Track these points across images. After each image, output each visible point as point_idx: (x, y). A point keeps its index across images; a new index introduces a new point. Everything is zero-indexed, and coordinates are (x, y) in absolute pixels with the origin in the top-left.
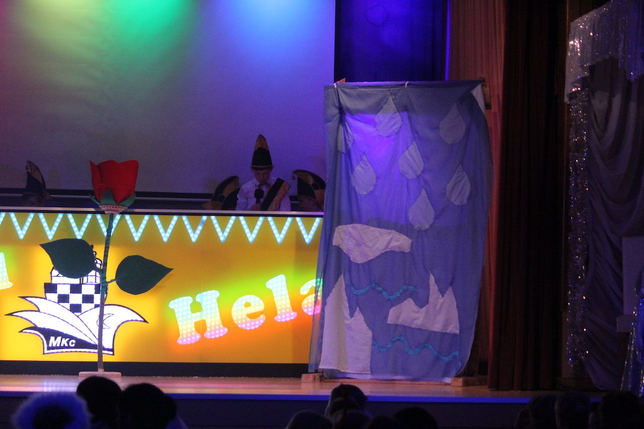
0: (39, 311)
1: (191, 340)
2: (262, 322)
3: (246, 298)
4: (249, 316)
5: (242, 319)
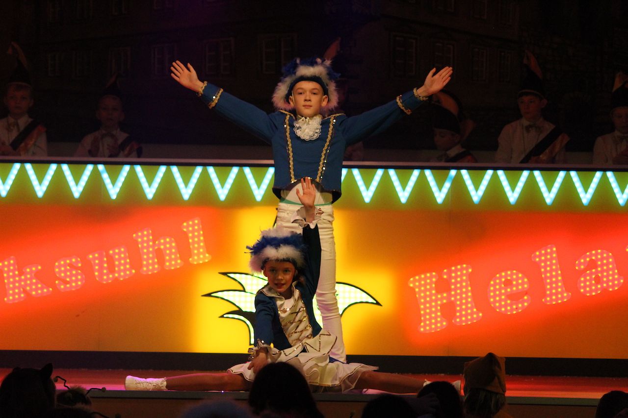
0: (244, 291)
1: (436, 327)
2: (526, 304)
3: (507, 275)
4: (509, 296)
5: (501, 300)
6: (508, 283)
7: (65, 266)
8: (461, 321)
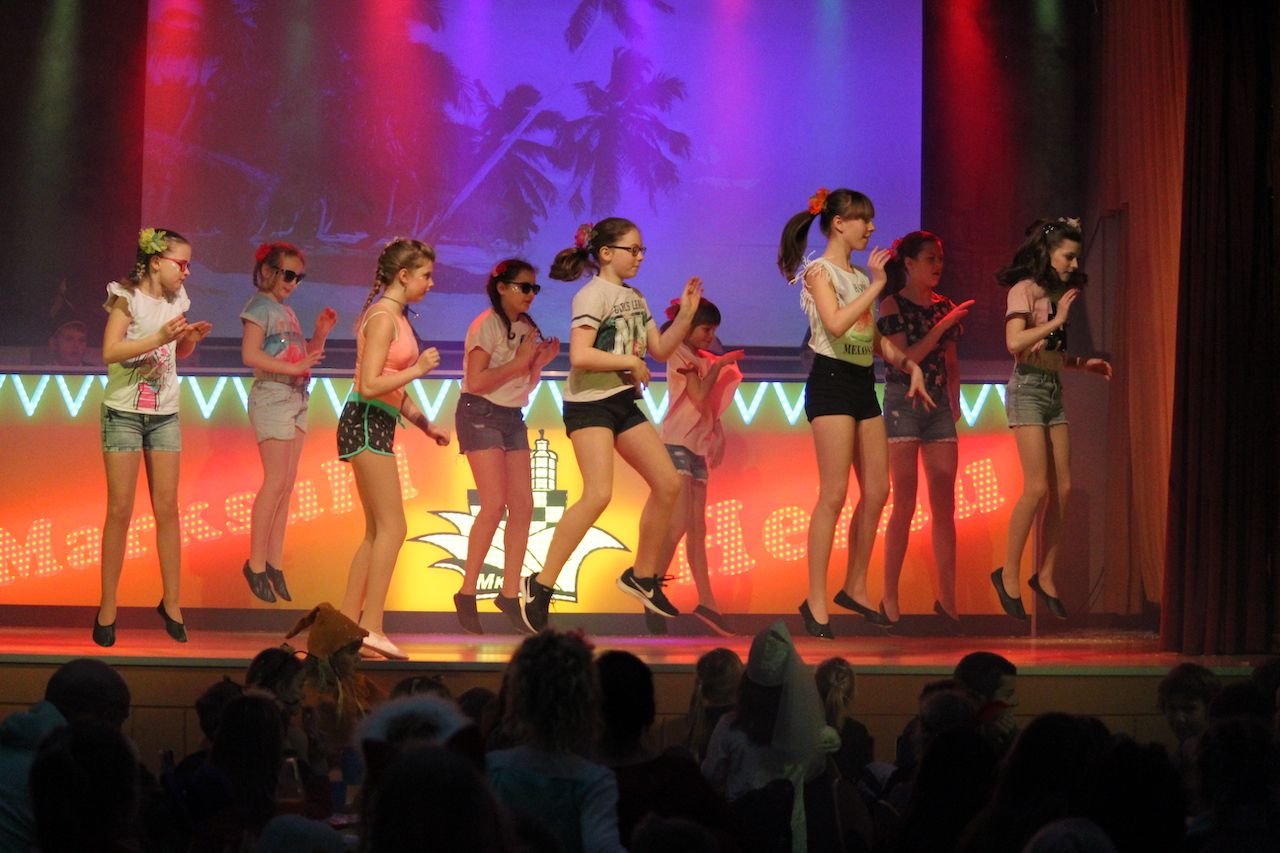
0: (459, 534)
3: (785, 512)
4: (789, 539)
5: (778, 544)
6: (787, 523)
7: (237, 503)
8: (730, 570)
